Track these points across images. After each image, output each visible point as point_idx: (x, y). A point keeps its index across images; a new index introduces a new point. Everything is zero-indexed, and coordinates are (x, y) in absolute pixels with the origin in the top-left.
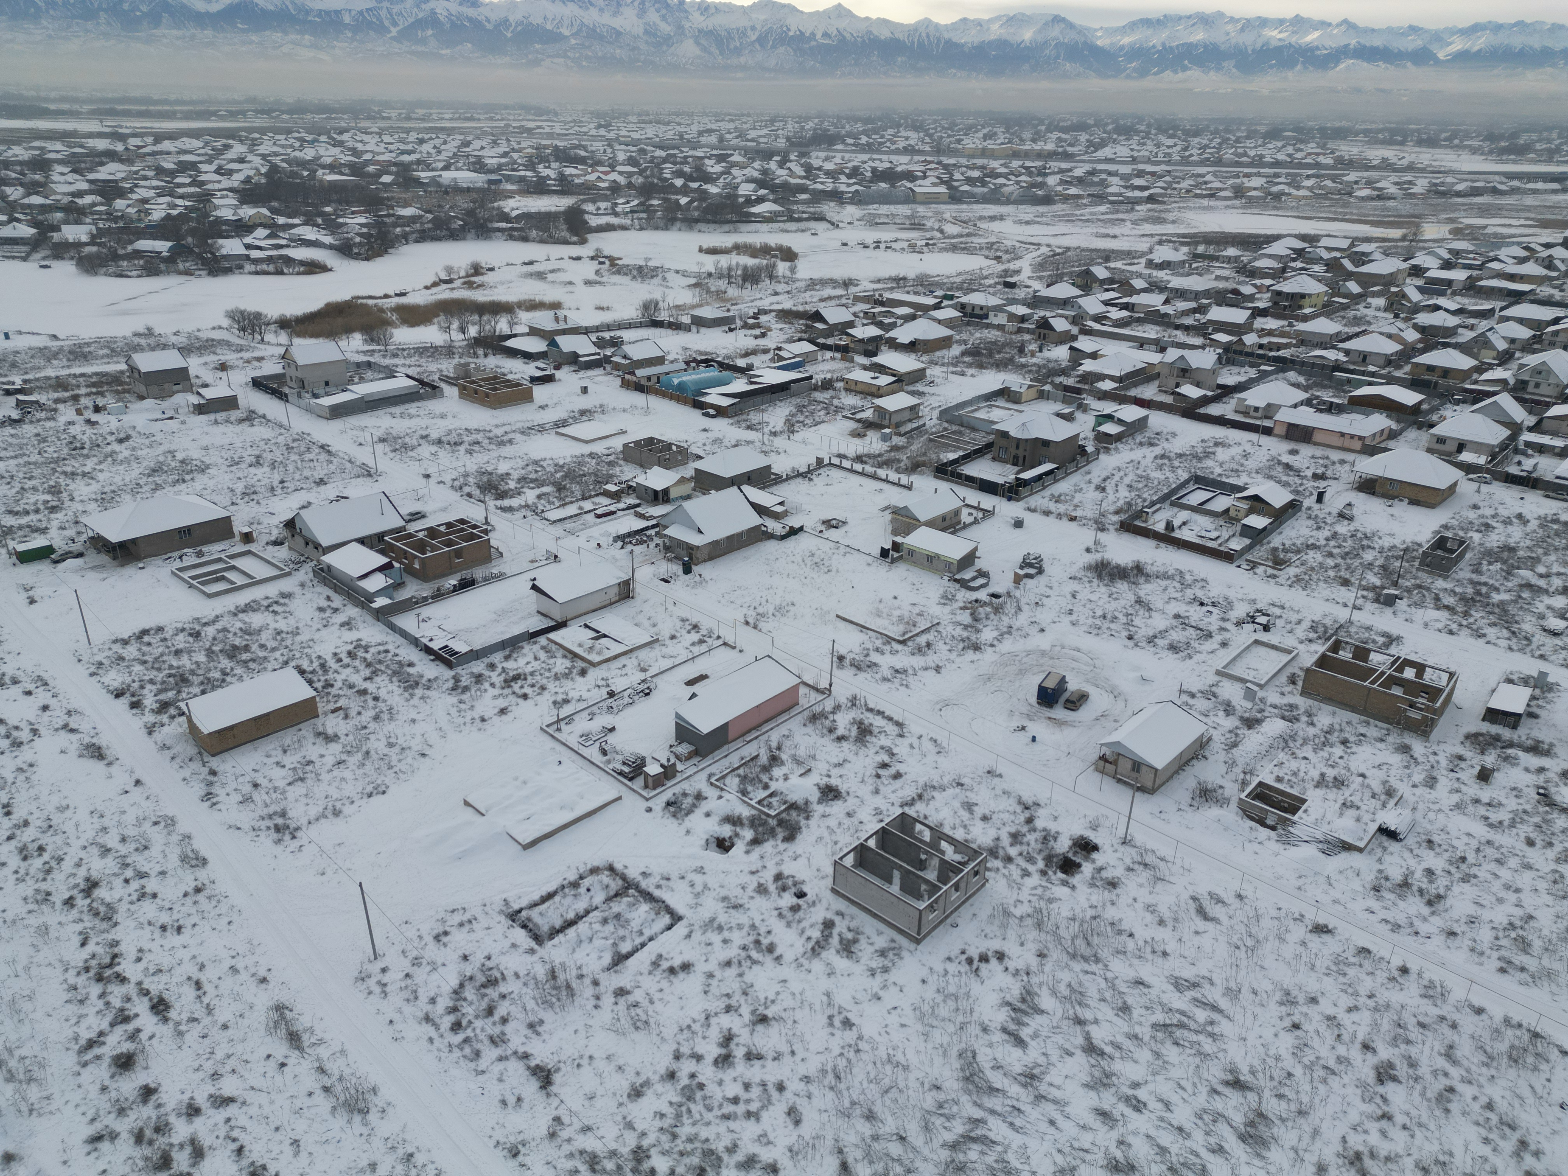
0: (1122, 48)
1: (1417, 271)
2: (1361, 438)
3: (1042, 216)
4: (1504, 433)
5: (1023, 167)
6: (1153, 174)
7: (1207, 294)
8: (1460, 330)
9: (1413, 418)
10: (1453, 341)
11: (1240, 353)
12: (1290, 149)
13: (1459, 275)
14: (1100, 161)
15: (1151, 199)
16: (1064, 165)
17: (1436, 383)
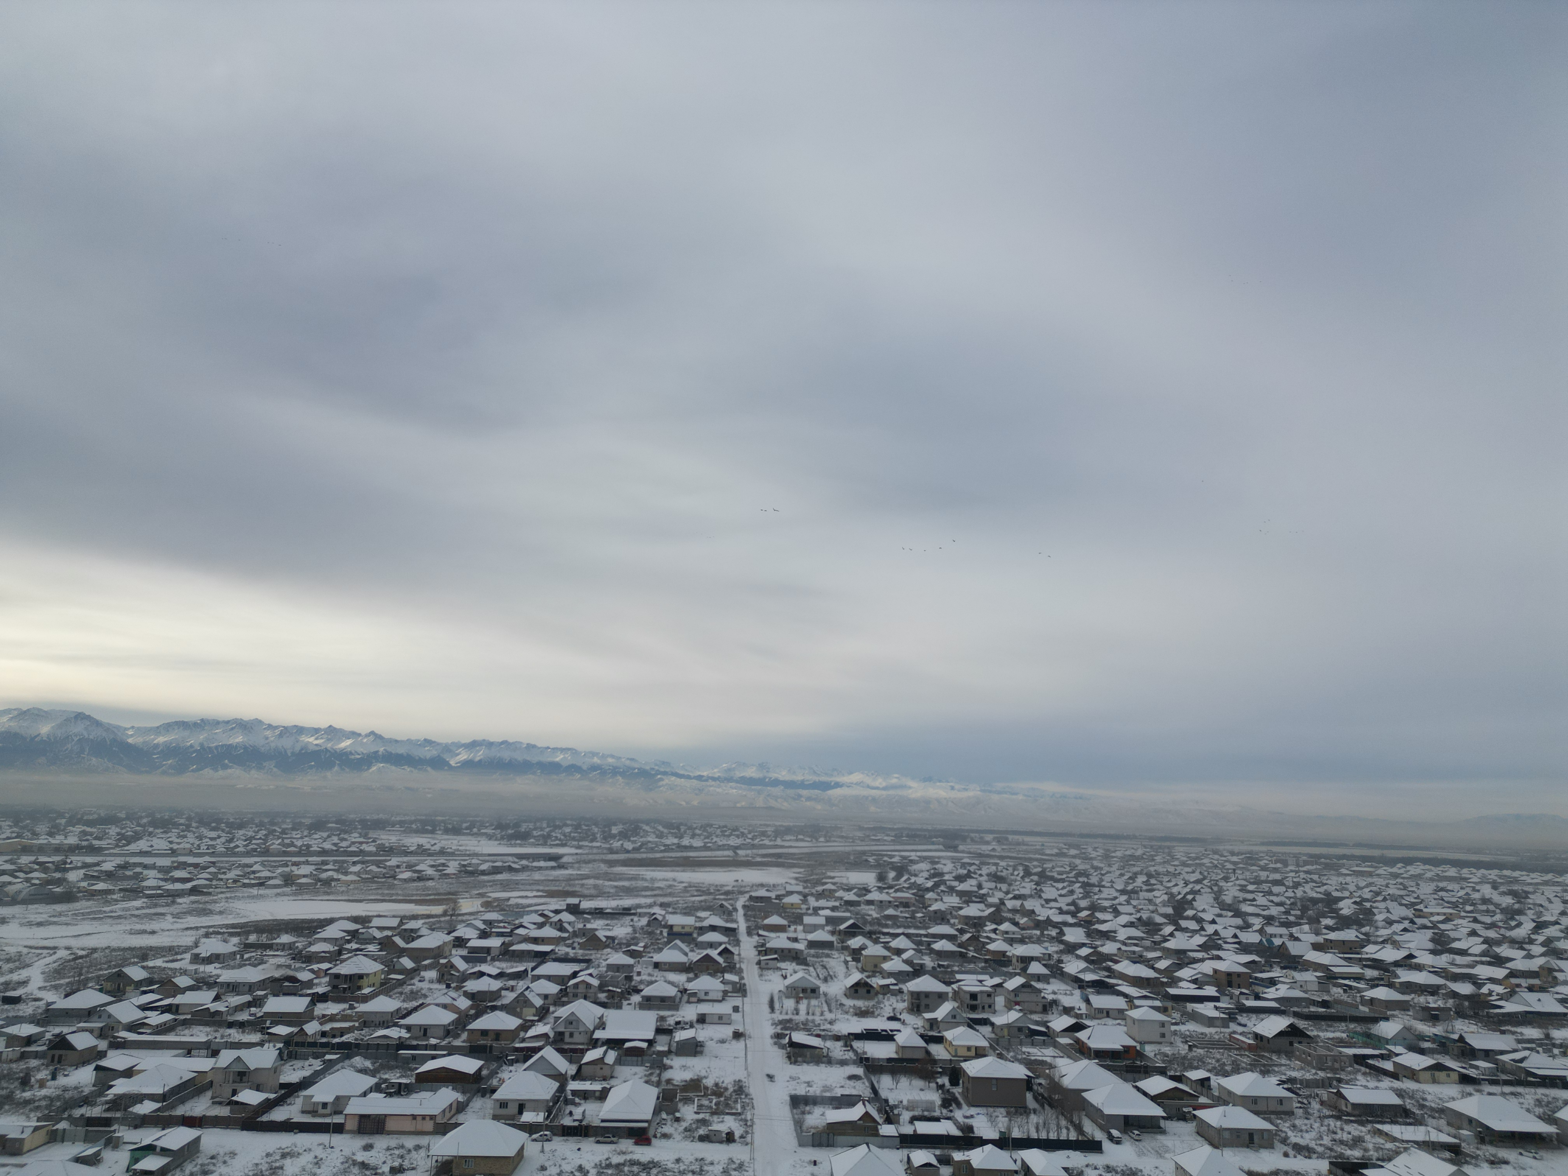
0: (157, 746)
1: (460, 942)
2: (432, 1117)
3: (60, 915)
4: (555, 1085)
5: (35, 862)
6: (196, 866)
7: (262, 984)
8: (503, 993)
9: (475, 1086)
10: (499, 1003)
11: (302, 1044)
12: (335, 839)
13: (494, 943)
14: (134, 854)
15: (194, 891)
16: (89, 860)
17: (491, 1047)
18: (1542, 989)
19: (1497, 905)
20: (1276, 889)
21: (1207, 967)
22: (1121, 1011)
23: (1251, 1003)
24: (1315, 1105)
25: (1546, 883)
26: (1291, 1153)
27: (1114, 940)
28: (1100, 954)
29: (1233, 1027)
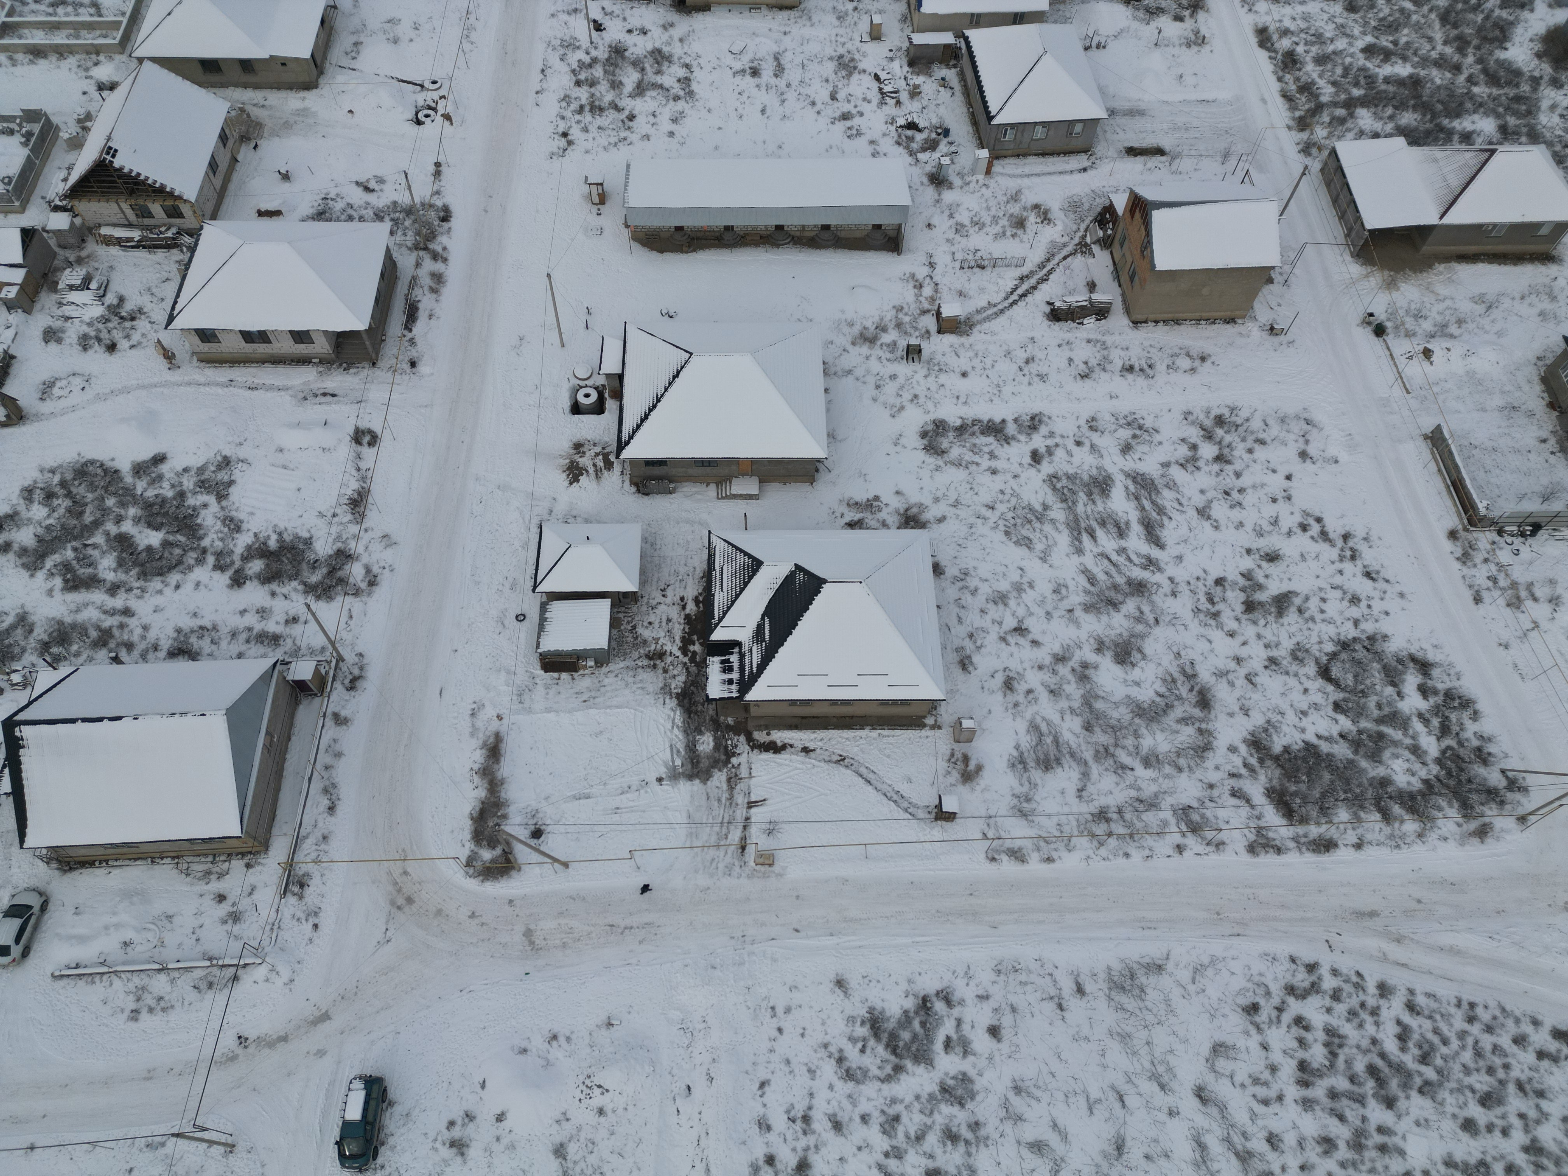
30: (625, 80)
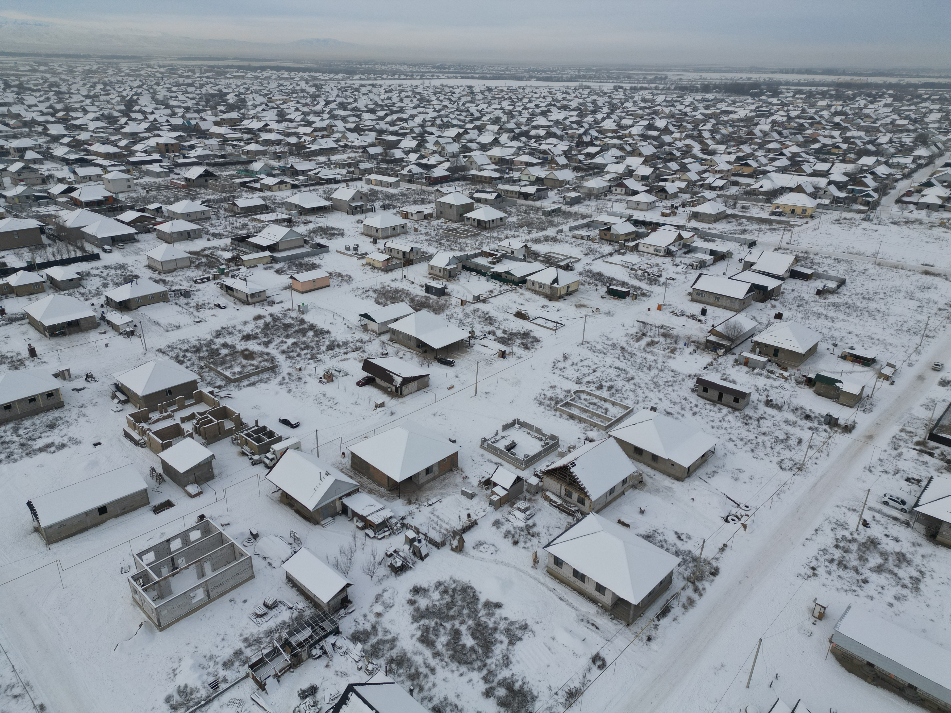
18: (328, 136)
19: (308, 93)
20: (190, 89)
21: (152, 142)
22: (99, 176)
23: (181, 161)
24: (222, 212)
25: (330, 79)
26: (211, 238)
27: (87, 130)
28: (78, 141)
29: (172, 176)
30: (870, 559)
